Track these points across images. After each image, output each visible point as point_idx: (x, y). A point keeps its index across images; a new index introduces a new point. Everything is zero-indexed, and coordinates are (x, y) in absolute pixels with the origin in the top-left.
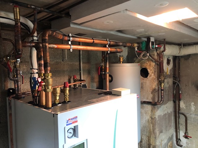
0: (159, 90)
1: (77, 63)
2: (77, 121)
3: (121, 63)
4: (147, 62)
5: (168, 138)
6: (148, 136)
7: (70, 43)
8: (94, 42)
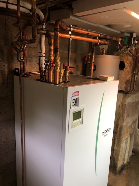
0: (131, 81)
1: (67, 52)
2: (78, 95)
3: (104, 54)
4: (125, 56)
5: (132, 121)
6: (117, 119)
7: (70, 33)
8: (88, 33)
